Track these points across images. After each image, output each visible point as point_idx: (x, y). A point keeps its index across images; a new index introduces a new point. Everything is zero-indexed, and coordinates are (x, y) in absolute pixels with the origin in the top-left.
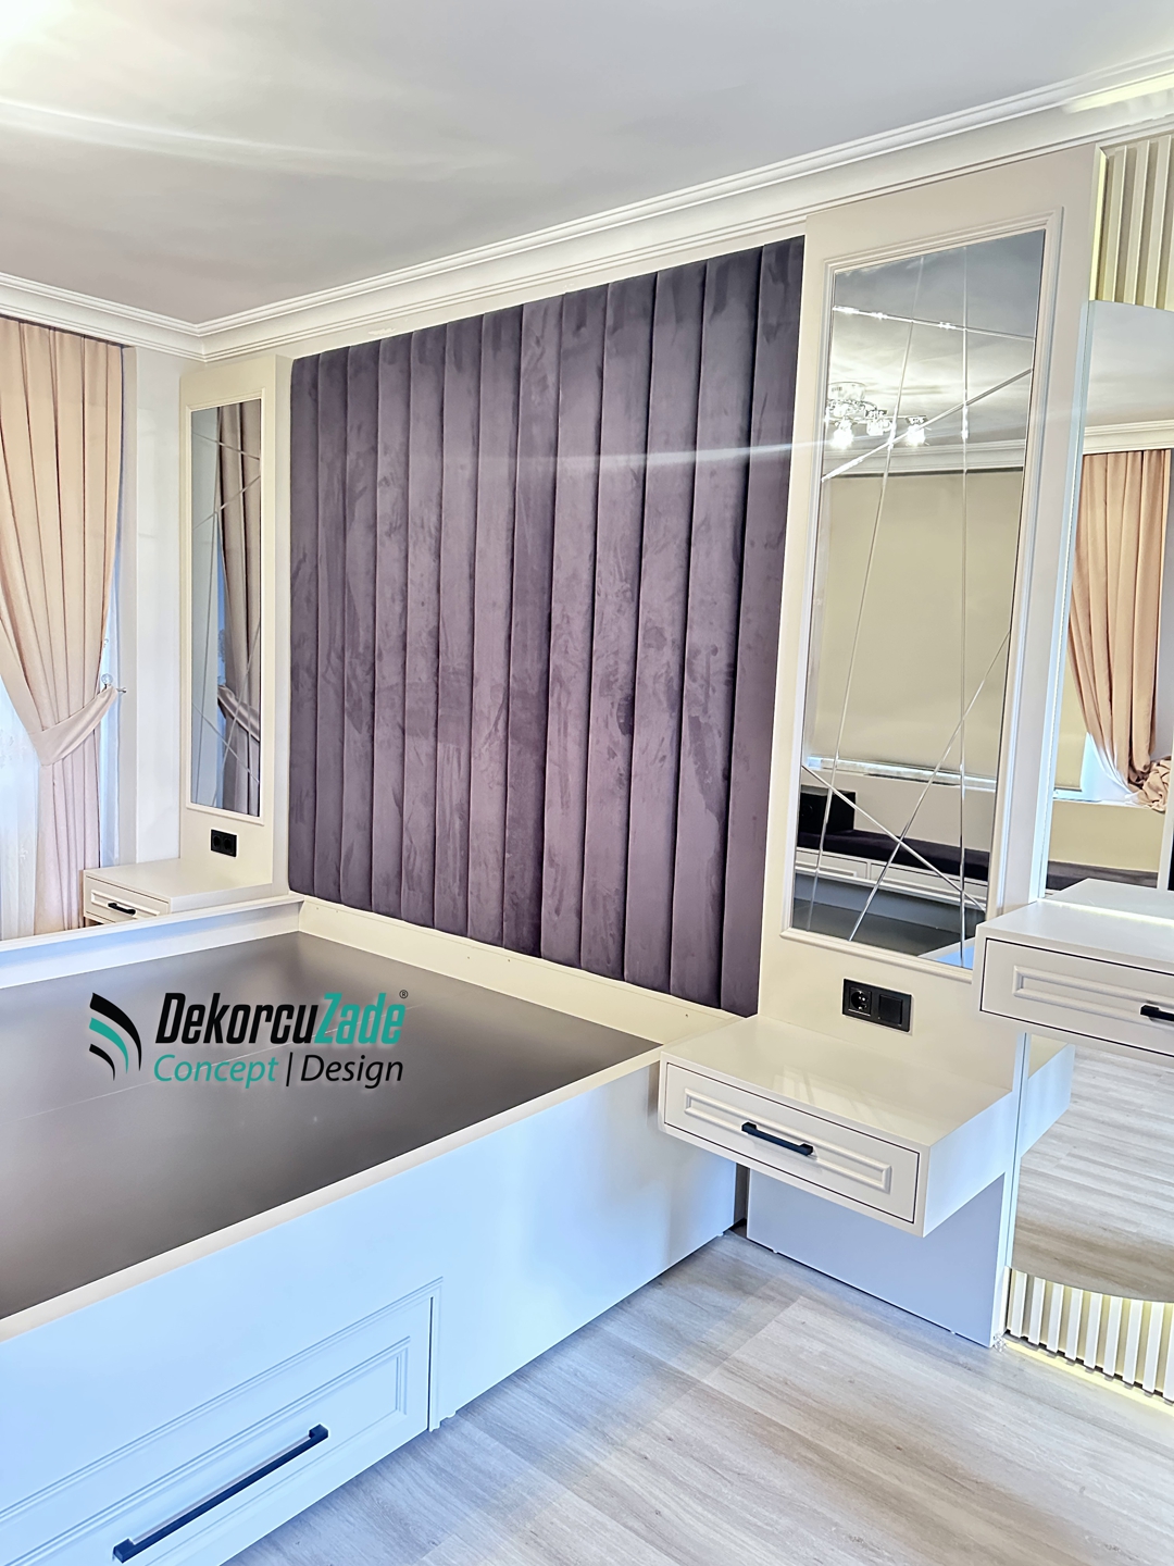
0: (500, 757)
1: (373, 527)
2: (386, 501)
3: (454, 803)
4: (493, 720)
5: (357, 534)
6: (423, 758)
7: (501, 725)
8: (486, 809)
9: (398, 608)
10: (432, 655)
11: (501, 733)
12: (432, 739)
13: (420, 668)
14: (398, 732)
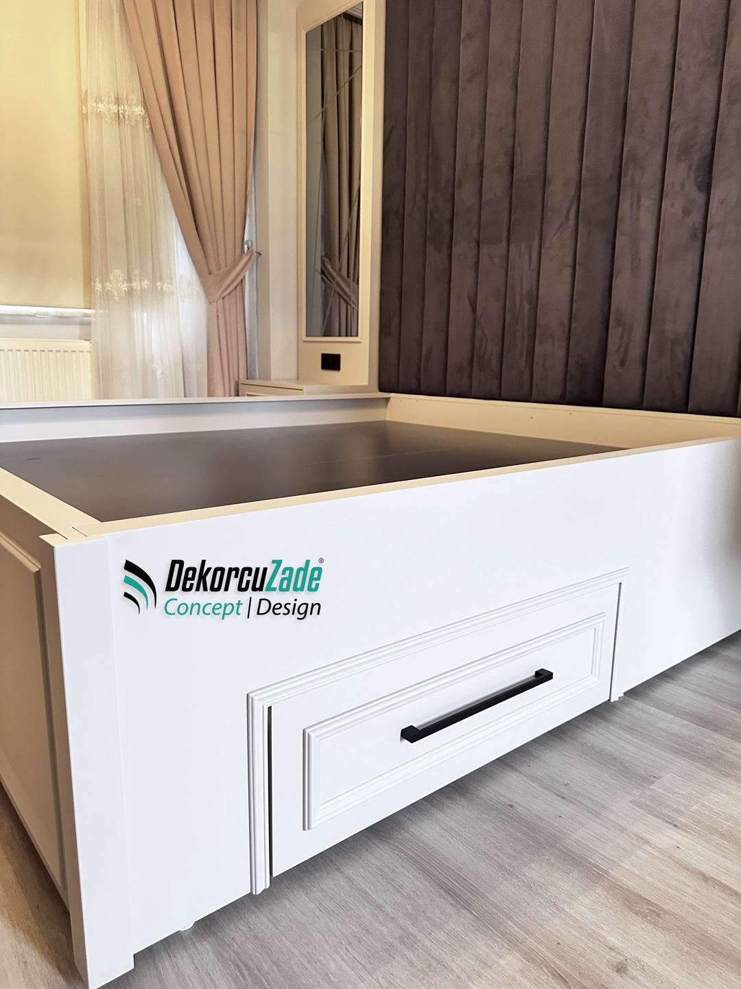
0: (571, 243)
1: (456, 80)
2: (467, 55)
3: (524, 291)
4: (564, 211)
5: (443, 90)
6: (497, 261)
7: (572, 215)
8: (555, 290)
9: (476, 141)
10: (507, 171)
11: (572, 222)
12: (504, 243)
13: (495, 185)
14: (474, 245)
